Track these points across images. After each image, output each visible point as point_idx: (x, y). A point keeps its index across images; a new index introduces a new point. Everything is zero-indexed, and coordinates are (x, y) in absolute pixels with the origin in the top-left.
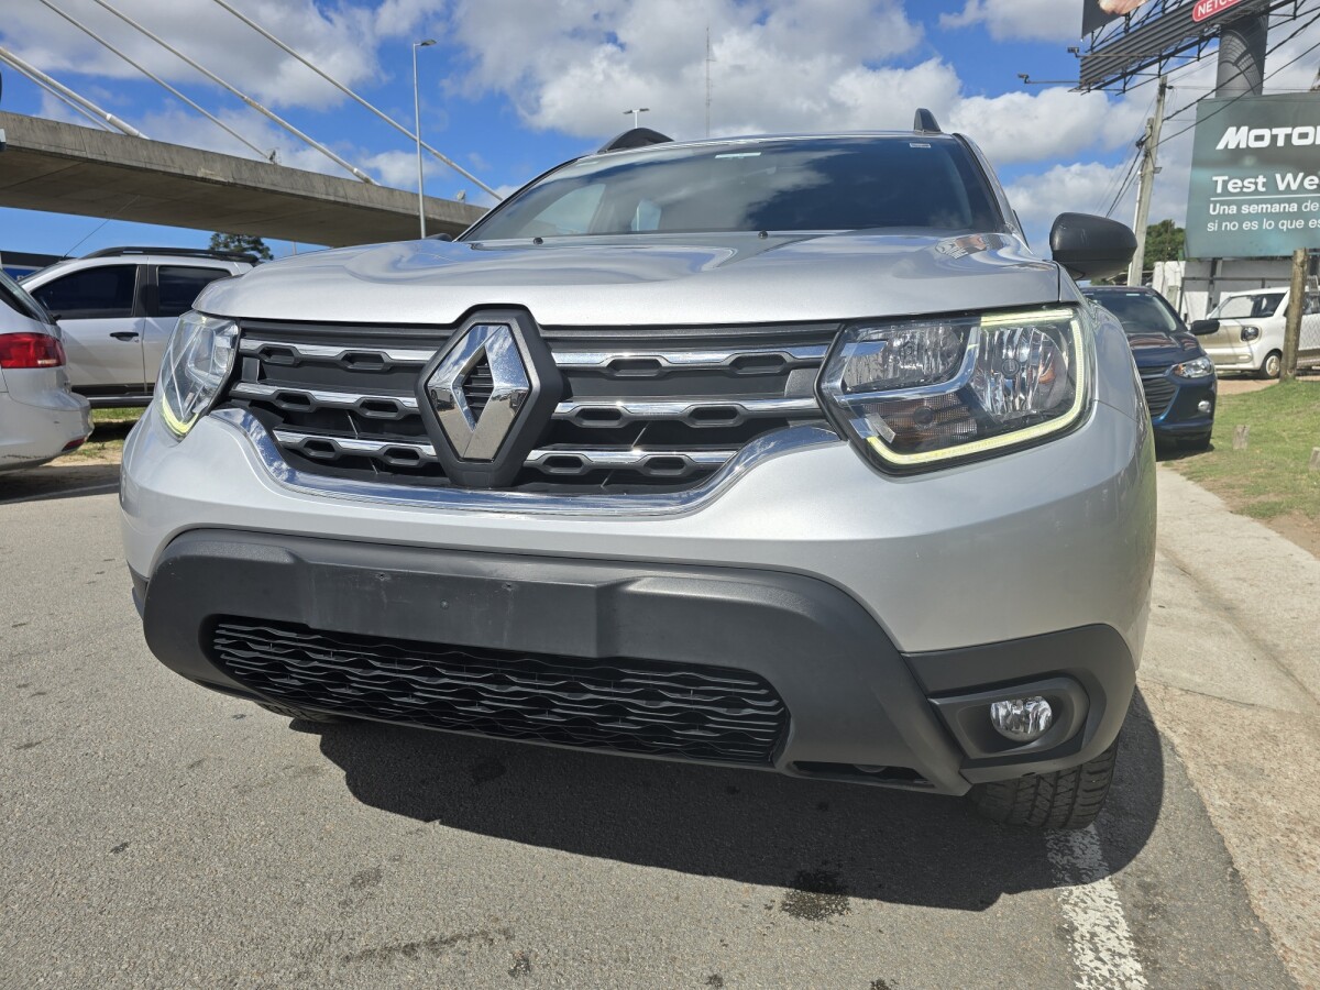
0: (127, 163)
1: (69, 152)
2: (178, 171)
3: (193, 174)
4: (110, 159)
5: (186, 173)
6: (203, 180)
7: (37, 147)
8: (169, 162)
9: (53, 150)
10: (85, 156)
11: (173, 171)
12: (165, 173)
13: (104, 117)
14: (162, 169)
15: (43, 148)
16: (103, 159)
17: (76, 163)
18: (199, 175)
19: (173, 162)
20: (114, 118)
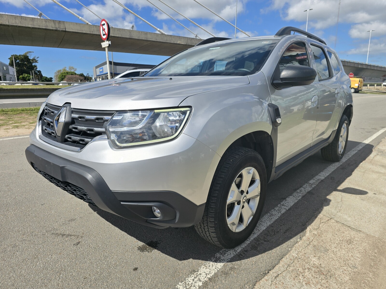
0: (161, 41)
1: (149, 39)
2: (173, 42)
3: (176, 43)
4: (158, 40)
5: (175, 43)
6: (179, 44)
7: (142, 39)
8: (171, 40)
9: (146, 39)
10: (152, 40)
11: (172, 42)
12: (170, 43)
13: (157, 30)
14: (169, 42)
15: (144, 39)
16: (156, 40)
17: (151, 42)
18: (178, 43)
19: (172, 40)
20: (160, 30)
